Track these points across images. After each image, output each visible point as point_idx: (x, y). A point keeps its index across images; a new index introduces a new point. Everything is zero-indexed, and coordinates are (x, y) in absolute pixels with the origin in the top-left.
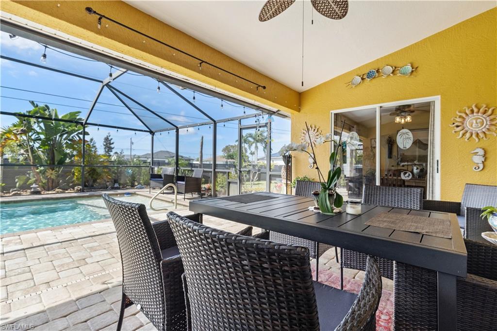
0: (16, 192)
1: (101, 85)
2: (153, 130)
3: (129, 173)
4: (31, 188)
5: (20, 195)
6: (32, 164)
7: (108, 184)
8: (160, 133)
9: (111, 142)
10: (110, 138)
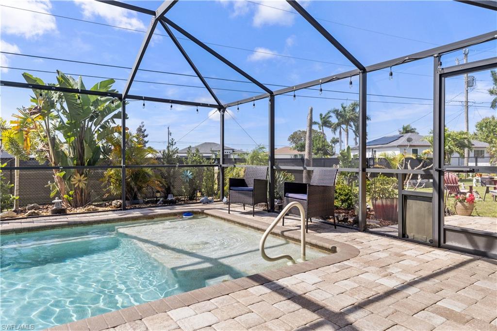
0: (33, 211)
1: (153, 19)
2: (223, 103)
3: (187, 176)
4: (54, 204)
5: (37, 215)
6: (53, 165)
7: (158, 195)
8: (237, 106)
9: (145, 135)
10: (143, 129)
